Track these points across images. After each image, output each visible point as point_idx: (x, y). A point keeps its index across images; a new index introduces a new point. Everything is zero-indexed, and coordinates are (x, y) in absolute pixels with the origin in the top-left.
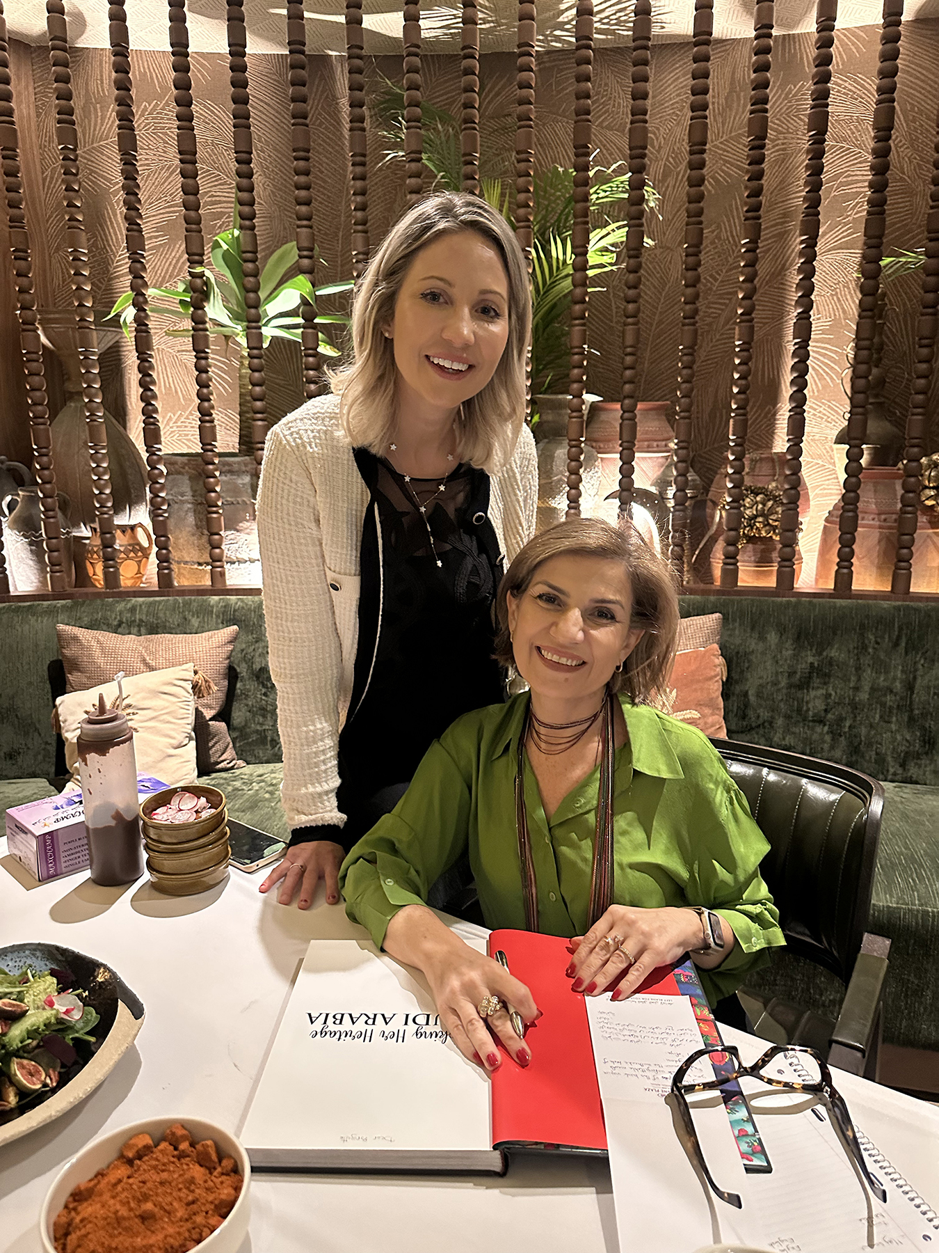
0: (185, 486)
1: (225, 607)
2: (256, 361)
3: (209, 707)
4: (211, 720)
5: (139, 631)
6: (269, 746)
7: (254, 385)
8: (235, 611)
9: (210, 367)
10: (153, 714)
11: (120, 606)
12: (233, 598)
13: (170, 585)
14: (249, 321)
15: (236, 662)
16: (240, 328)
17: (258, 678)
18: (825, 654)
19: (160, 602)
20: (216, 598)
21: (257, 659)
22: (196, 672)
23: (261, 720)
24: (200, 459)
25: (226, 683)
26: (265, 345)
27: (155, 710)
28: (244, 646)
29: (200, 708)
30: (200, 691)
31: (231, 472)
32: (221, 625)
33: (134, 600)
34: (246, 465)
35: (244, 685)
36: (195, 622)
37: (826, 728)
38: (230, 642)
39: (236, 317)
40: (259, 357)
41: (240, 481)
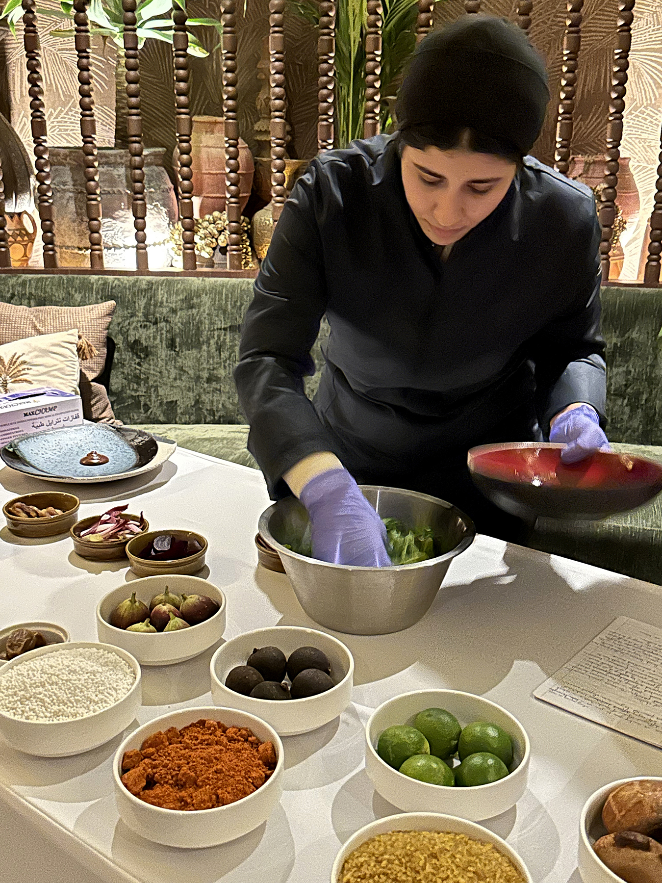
0: (67, 176)
1: (104, 284)
2: (132, 60)
3: (91, 369)
4: (93, 381)
5: (29, 303)
6: (142, 410)
7: (130, 82)
8: (112, 288)
9: (91, 65)
10: (45, 370)
11: (12, 281)
12: (111, 278)
13: (54, 265)
14: (126, 24)
15: (113, 334)
16: (117, 29)
17: (132, 349)
18: (627, 335)
19: (47, 279)
20: (96, 277)
21: (132, 332)
22: (80, 337)
23: (135, 386)
24: (81, 151)
25: (105, 351)
26: (140, 46)
27: (46, 367)
28: (120, 320)
29: (83, 370)
30: (84, 353)
31: (108, 164)
32: (100, 301)
33: (24, 276)
34: (121, 158)
35: (121, 355)
36: (78, 297)
37: (626, 401)
38: (109, 315)
39: (114, 19)
40: (134, 57)
41: (115, 173)
